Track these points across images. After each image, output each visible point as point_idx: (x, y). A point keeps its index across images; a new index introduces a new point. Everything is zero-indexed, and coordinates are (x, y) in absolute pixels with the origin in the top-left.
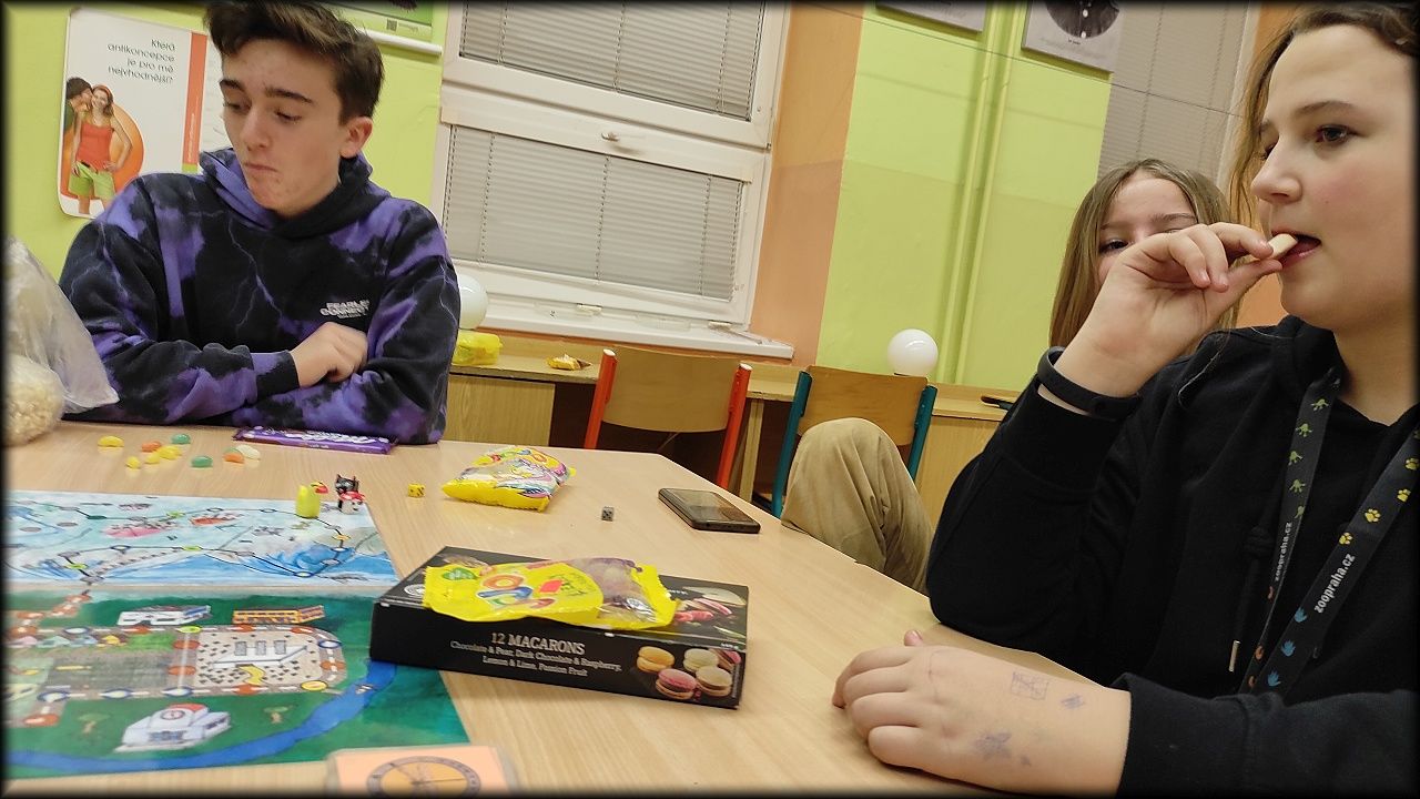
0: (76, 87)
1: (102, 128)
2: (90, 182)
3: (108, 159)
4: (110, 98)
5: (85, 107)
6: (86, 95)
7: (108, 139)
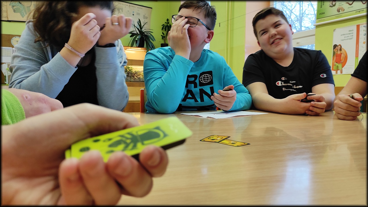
0: (335, 46)
1: (339, 54)
2: (338, 67)
3: (341, 60)
4: (341, 47)
5: (336, 50)
6: (337, 48)
7: (341, 56)
